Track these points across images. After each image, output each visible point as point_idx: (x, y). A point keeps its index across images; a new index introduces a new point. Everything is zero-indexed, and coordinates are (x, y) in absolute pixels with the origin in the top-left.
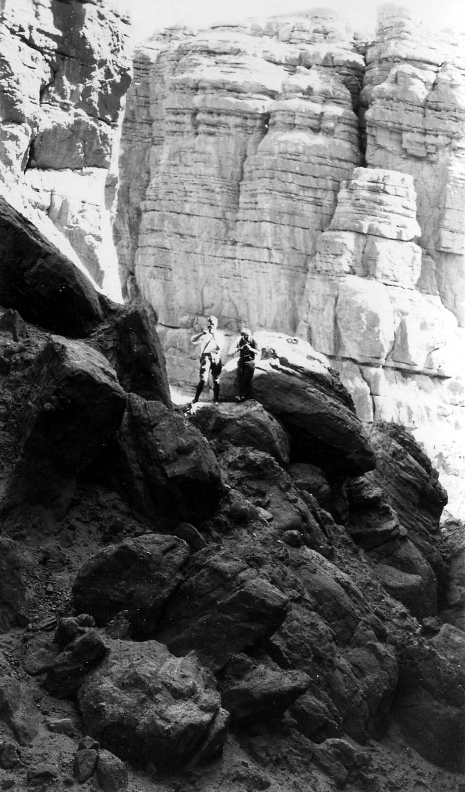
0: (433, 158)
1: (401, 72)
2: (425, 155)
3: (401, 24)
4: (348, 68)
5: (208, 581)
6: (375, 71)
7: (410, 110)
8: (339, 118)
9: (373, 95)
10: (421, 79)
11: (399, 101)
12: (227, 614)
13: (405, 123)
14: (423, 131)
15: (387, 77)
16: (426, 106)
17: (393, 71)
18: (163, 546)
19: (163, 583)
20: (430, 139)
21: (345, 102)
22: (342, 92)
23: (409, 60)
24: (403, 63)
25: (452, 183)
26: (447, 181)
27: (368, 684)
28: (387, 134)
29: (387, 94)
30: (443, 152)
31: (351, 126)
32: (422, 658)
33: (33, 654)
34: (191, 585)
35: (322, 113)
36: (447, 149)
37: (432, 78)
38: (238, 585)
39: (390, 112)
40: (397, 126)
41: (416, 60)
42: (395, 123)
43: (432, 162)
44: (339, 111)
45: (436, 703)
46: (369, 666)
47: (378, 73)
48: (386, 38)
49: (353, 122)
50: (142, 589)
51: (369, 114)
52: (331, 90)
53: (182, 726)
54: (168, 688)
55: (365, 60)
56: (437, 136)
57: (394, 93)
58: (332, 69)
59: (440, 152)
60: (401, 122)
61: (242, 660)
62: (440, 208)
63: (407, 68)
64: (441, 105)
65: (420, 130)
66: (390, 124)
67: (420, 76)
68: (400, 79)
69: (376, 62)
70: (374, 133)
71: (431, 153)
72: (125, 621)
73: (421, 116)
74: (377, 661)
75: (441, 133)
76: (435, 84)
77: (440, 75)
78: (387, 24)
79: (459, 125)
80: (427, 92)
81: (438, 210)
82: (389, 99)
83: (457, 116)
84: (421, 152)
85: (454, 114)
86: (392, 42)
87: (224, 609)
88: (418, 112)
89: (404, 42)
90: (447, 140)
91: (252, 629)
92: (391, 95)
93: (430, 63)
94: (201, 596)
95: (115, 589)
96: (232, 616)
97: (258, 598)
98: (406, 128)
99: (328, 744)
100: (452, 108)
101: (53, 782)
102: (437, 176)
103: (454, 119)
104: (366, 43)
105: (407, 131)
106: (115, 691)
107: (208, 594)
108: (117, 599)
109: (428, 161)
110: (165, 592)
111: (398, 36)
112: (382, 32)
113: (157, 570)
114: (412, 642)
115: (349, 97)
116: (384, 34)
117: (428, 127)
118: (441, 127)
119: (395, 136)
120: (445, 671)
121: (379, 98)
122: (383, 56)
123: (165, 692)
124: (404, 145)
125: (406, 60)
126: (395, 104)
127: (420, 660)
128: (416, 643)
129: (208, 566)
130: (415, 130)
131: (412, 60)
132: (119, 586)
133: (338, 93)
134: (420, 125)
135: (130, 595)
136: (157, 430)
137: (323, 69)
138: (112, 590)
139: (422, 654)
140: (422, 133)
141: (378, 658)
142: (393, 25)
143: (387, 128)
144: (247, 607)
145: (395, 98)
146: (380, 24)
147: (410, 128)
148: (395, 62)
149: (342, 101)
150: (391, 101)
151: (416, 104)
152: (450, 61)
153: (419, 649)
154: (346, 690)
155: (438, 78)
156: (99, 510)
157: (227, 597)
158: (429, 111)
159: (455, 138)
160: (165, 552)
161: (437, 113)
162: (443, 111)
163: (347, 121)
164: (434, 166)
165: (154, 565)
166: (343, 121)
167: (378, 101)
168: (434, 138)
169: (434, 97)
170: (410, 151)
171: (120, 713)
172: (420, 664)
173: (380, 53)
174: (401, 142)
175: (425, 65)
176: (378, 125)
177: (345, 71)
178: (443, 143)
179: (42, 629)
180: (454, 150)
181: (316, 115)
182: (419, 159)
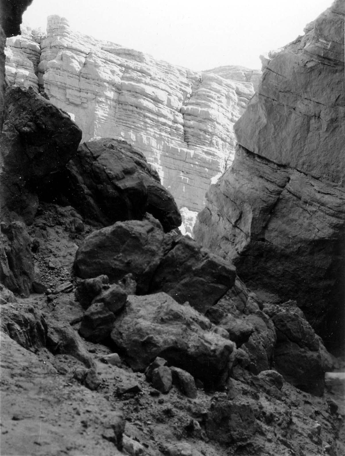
0: (86, 105)
1: (64, 54)
2: (80, 103)
3: (63, 28)
4: (30, 50)
5: (183, 253)
6: (47, 53)
7: (70, 77)
8: (27, 77)
9: (48, 66)
10: (77, 60)
11: (64, 70)
12: (200, 277)
13: (68, 83)
14: (79, 90)
15: (56, 57)
16: (80, 75)
17: (60, 54)
18: (145, 228)
19: (153, 254)
20: (83, 95)
21: (30, 68)
22: (28, 62)
23: (69, 48)
24: (66, 50)
25: (97, 121)
26: (94, 119)
27: (263, 338)
28: (57, 89)
29: (57, 66)
30: (91, 102)
31: (34, 82)
32: (289, 320)
33: (62, 310)
34: (173, 256)
35: (16, 73)
36: (94, 101)
37: (83, 60)
38: (203, 257)
39: (59, 76)
40: (63, 85)
41: (73, 49)
42: (62, 83)
43: (84, 108)
44: (27, 73)
45: (303, 350)
46: (261, 326)
47: (50, 54)
48: (54, 35)
49: (35, 81)
50: (137, 259)
51: (45, 76)
52: (21, 60)
53: (221, 347)
54: (196, 321)
55: (40, 47)
56: (87, 93)
57: (61, 66)
58: (20, 49)
59: (89, 103)
60: (66, 82)
61: (217, 310)
62: (90, 135)
63: (69, 53)
64: (89, 76)
65: (77, 89)
66: (59, 83)
67: (76, 57)
68: (64, 58)
69: (49, 47)
70: (49, 88)
71: (84, 103)
72: (132, 281)
73: (77, 81)
74: (264, 323)
75: (90, 92)
76: (85, 64)
77: (88, 59)
78: (54, 27)
79: (100, 89)
80: (80, 68)
81: (88, 135)
82: (57, 69)
83: (99, 83)
84: (78, 101)
85: (97, 82)
86: (59, 37)
87: (197, 273)
88: (76, 78)
89: (66, 38)
90: (94, 97)
91: (219, 288)
92: (59, 67)
93: (82, 52)
94: (181, 264)
95: (115, 259)
96: (205, 278)
97: (220, 265)
98: (69, 86)
99: (264, 375)
100: (97, 78)
101: (141, 395)
102: (87, 116)
103: (97, 84)
104: (41, 37)
105: (69, 88)
106: (156, 326)
107: (185, 263)
108: (117, 267)
109: (82, 107)
110: (157, 260)
111: (61, 34)
112: (51, 30)
113: (146, 244)
114: (280, 310)
115: (32, 65)
116: (53, 32)
117: (82, 87)
118: (90, 88)
119: (61, 91)
120: (306, 327)
121: (52, 67)
122: (52, 45)
123: (195, 323)
124: (68, 97)
125: (68, 48)
126: (62, 72)
127: (288, 322)
128: (284, 311)
129: (181, 243)
130: (74, 88)
131: (70, 49)
132: (118, 257)
133: (25, 62)
134: (77, 86)
135: (128, 264)
136: (100, 159)
137: (14, 49)
138: (112, 261)
139: (290, 317)
140: (78, 91)
141: (264, 321)
142: (58, 27)
143: (57, 86)
144: (214, 271)
145: (61, 69)
146: (50, 26)
147: (71, 87)
148: (60, 49)
149: (28, 68)
150: (59, 70)
151: (74, 73)
152: (93, 52)
153: (287, 314)
154: (255, 342)
155: (86, 61)
156: (60, 217)
157: (198, 264)
158: (82, 79)
159: (98, 96)
160: (148, 232)
161: (87, 80)
162: (90, 79)
163: (31, 79)
164: (86, 110)
165: (144, 241)
166: (30, 79)
167: (51, 69)
168: (86, 94)
169: (85, 71)
170: (71, 100)
171: (172, 340)
172: (288, 325)
173: (51, 43)
174: (66, 95)
175: (78, 52)
176: (51, 83)
177: (28, 51)
178: (91, 98)
179: (62, 291)
180: (98, 102)
181: (12, 74)
182: (76, 105)
